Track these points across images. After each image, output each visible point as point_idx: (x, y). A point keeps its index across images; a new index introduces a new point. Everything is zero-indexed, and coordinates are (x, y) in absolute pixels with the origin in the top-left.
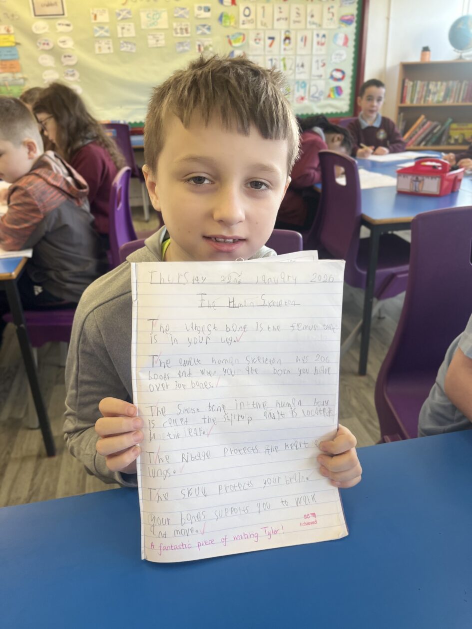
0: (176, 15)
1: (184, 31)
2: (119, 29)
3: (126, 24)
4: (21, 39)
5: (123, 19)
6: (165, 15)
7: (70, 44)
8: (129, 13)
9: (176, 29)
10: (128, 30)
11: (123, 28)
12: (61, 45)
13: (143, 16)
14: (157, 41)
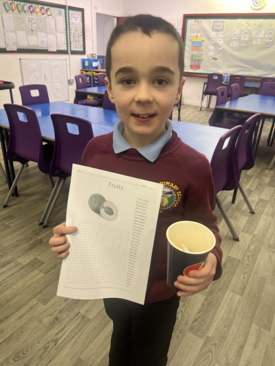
0: (268, 32)
1: (270, 39)
2: (242, 37)
3: (246, 35)
4: (205, 39)
5: (245, 33)
6: (263, 32)
7: (222, 42)
8: (248, 30)
9: (267, 38)
10: (246, 37)
11: (244, 37)
12: (218, 42)
13: (254, 32)
14: (257, 42)
